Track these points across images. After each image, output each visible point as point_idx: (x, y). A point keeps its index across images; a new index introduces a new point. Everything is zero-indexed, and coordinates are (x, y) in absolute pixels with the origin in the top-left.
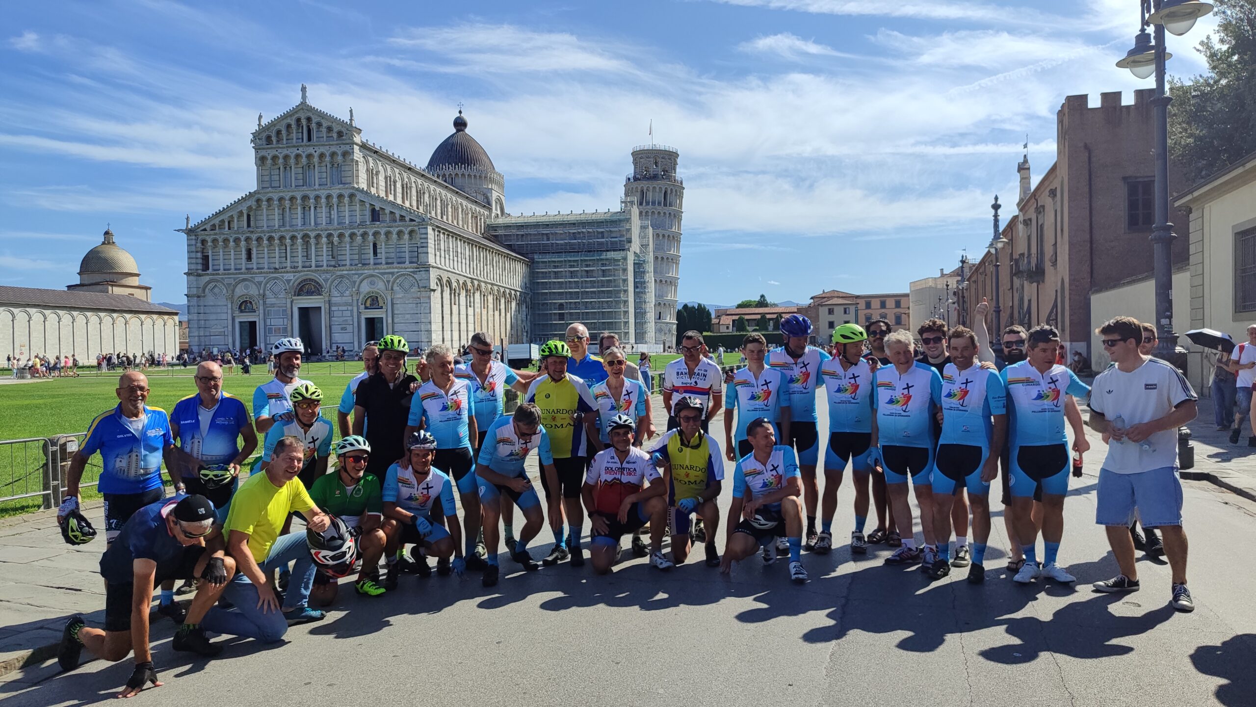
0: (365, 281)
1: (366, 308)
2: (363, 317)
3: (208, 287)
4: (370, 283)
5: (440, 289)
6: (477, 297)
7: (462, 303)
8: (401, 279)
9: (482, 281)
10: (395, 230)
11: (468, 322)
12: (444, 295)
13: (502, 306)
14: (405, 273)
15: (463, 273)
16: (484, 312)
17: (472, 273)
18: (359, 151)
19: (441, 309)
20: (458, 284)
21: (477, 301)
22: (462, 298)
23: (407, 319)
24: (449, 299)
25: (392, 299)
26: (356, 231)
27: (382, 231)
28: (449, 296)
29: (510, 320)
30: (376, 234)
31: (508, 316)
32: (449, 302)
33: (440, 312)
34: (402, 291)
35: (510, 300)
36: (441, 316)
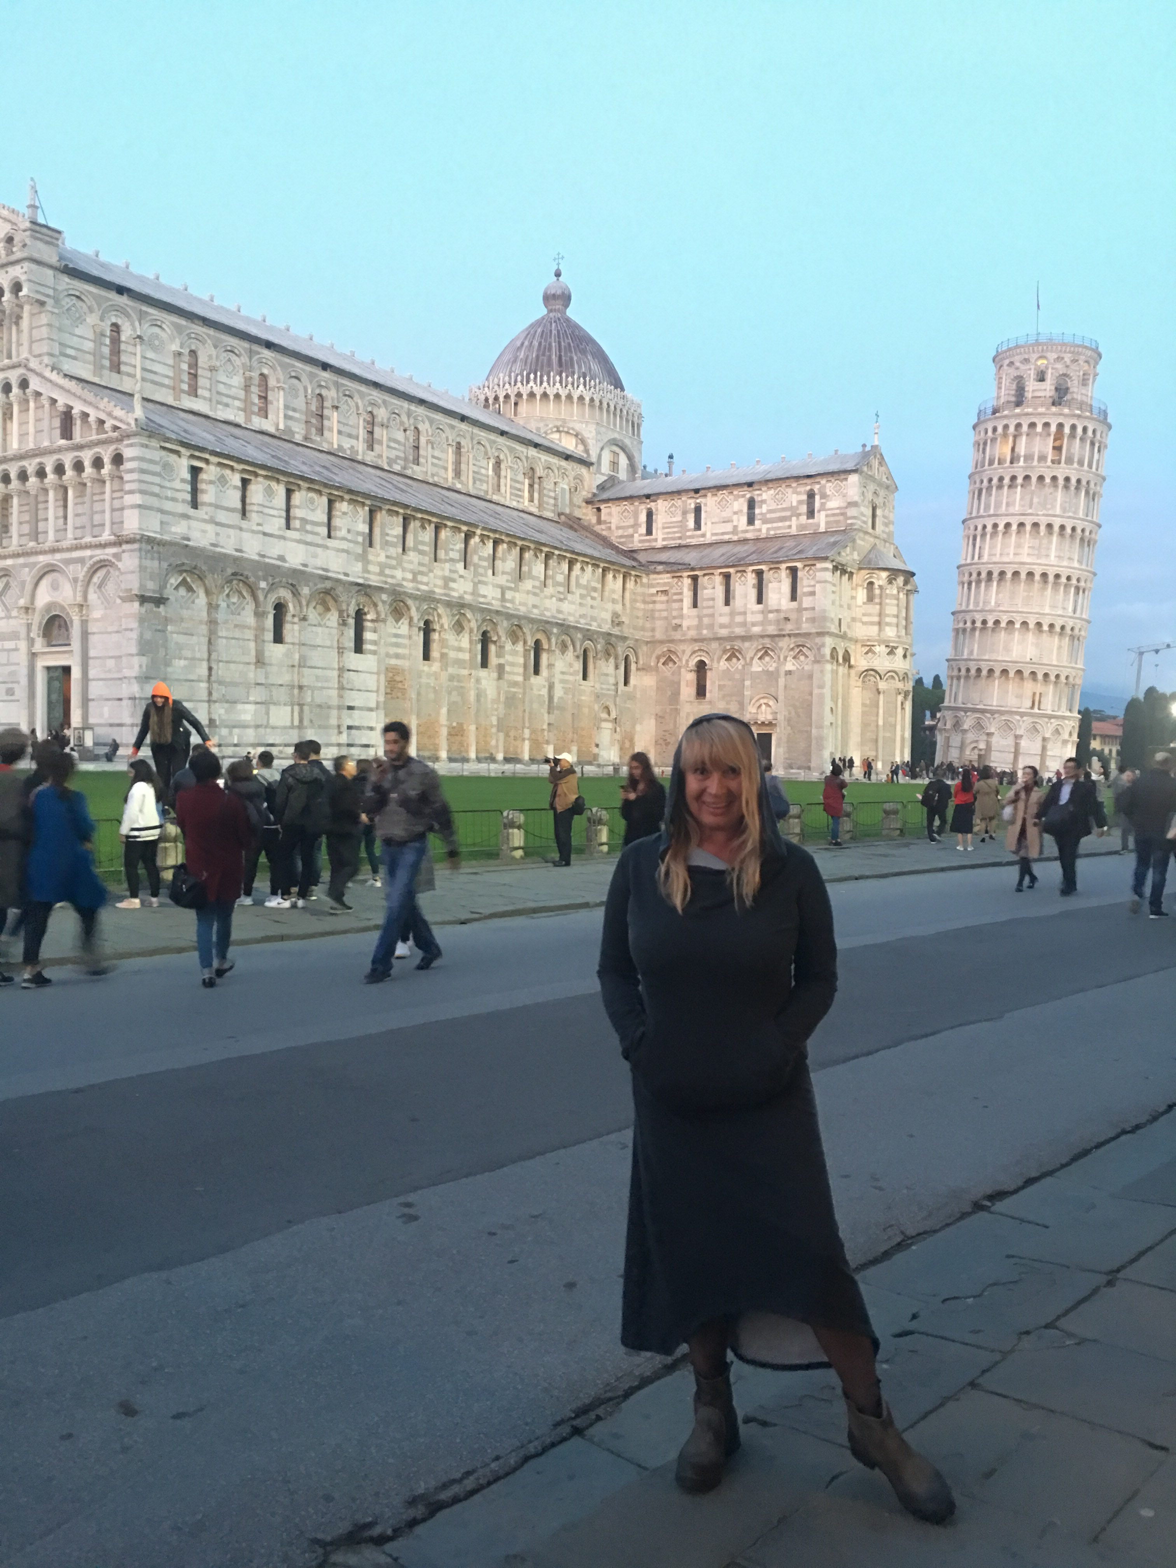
0: (45, 582)
1: (50, 645)
2: (41, 663)
4: (52, 585)
5: (202, 600)
6: (394, 631)
7: (319, 642)
8: (101, 574)
9: (411, 596)
10: (87, 457)
11: (346, 686)
12: (221, 616)
13: (508, 658)
14: (102, 557)
15: (321, 572)
16: (426, 668)
17: (375, 574)
18: (50, 281)
19: (205, 648)
20: (296, 594)
21: (394, 640)
22: (319, 630)
23: (109, 671)
24: (249, 628)
25: (84, 623)
26: (27, 465)
27: (68, 460)
28: (251, 620)
29: (544, 692)
30: (59, 469)
31: (538, 682)
32: (249, 634)
33: (198, 655)
34: (102, 603)
35: (546, 646)
36: (205, 665)
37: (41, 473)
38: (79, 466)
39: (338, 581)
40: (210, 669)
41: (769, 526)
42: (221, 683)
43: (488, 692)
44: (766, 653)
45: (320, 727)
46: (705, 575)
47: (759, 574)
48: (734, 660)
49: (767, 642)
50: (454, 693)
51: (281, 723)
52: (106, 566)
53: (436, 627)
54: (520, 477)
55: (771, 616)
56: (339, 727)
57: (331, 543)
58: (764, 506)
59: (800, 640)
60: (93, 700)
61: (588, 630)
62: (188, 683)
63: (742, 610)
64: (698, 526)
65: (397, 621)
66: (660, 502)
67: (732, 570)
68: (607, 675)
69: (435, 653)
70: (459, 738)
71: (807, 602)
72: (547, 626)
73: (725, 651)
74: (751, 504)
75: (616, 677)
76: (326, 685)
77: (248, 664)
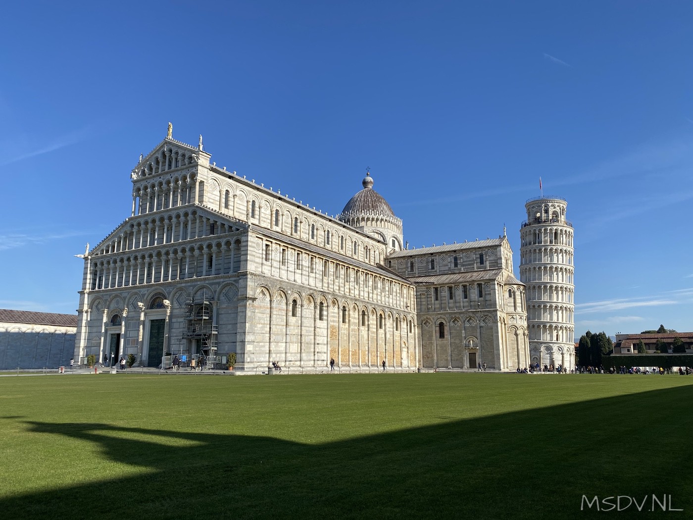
3: (95, 303)
5: (268, 299)
6: (333, 311)
7: (307, 316)
8: (227, 289)
9: (338, 296)
10: (223, 241)
11: (317, 334)
12: (274, 305)
13: (371, 322)
14: (228, 282)
15: (309, 286)
16: (343, 326)
17: (326, 287)
18: (206, 174)
19: (268, 319)
20: (300, 296)
21: (333, 314)
22: (308, 310)
23: (229, 330)
24: (284, 310)
25: (218, 309)
26: (194, 245)
27: (214, 243)
28: (285, 307)
29: (383, 336)
30: (209, 246)
31: (381, 331)
32: (284, 313)
33: (266, 322)
34: (227, 301)
35: (383, 317)
36: (268, 326)
37: (201, 248)
38: (219, 245)
39: (315, 290)
40: (270, 328)
41: (464, 267)
42: (274, 334)
43: (365, 336)
44: (470, 319)
45: (307, 352)
46: (441, 287)
47: (465, 286)
48: (456, 322)
49: (471, 315)
50: (353, 337)
51: (294, 351)
52: (229, 285)
53: (347, 309)
54: (363, 250)
55: (472, 303)
56: (314, 352)
57: (311, 275)
58: (461, 260)
59: (486, 314)
61: (397, 310)
62: (262, 335)
63: (459, 301)
64: (433, 268)
65: (334, 306)
66: (416, 258)
67: (453, 285)
68: (404, 328)
69: (347, 320)
70: (355, 356)
71: (488, 297)
72: (384, 308)
73: (452, 318)
74: (456, 259)
75: (407, 329)
76: (309, 334)
77: (283, 325)
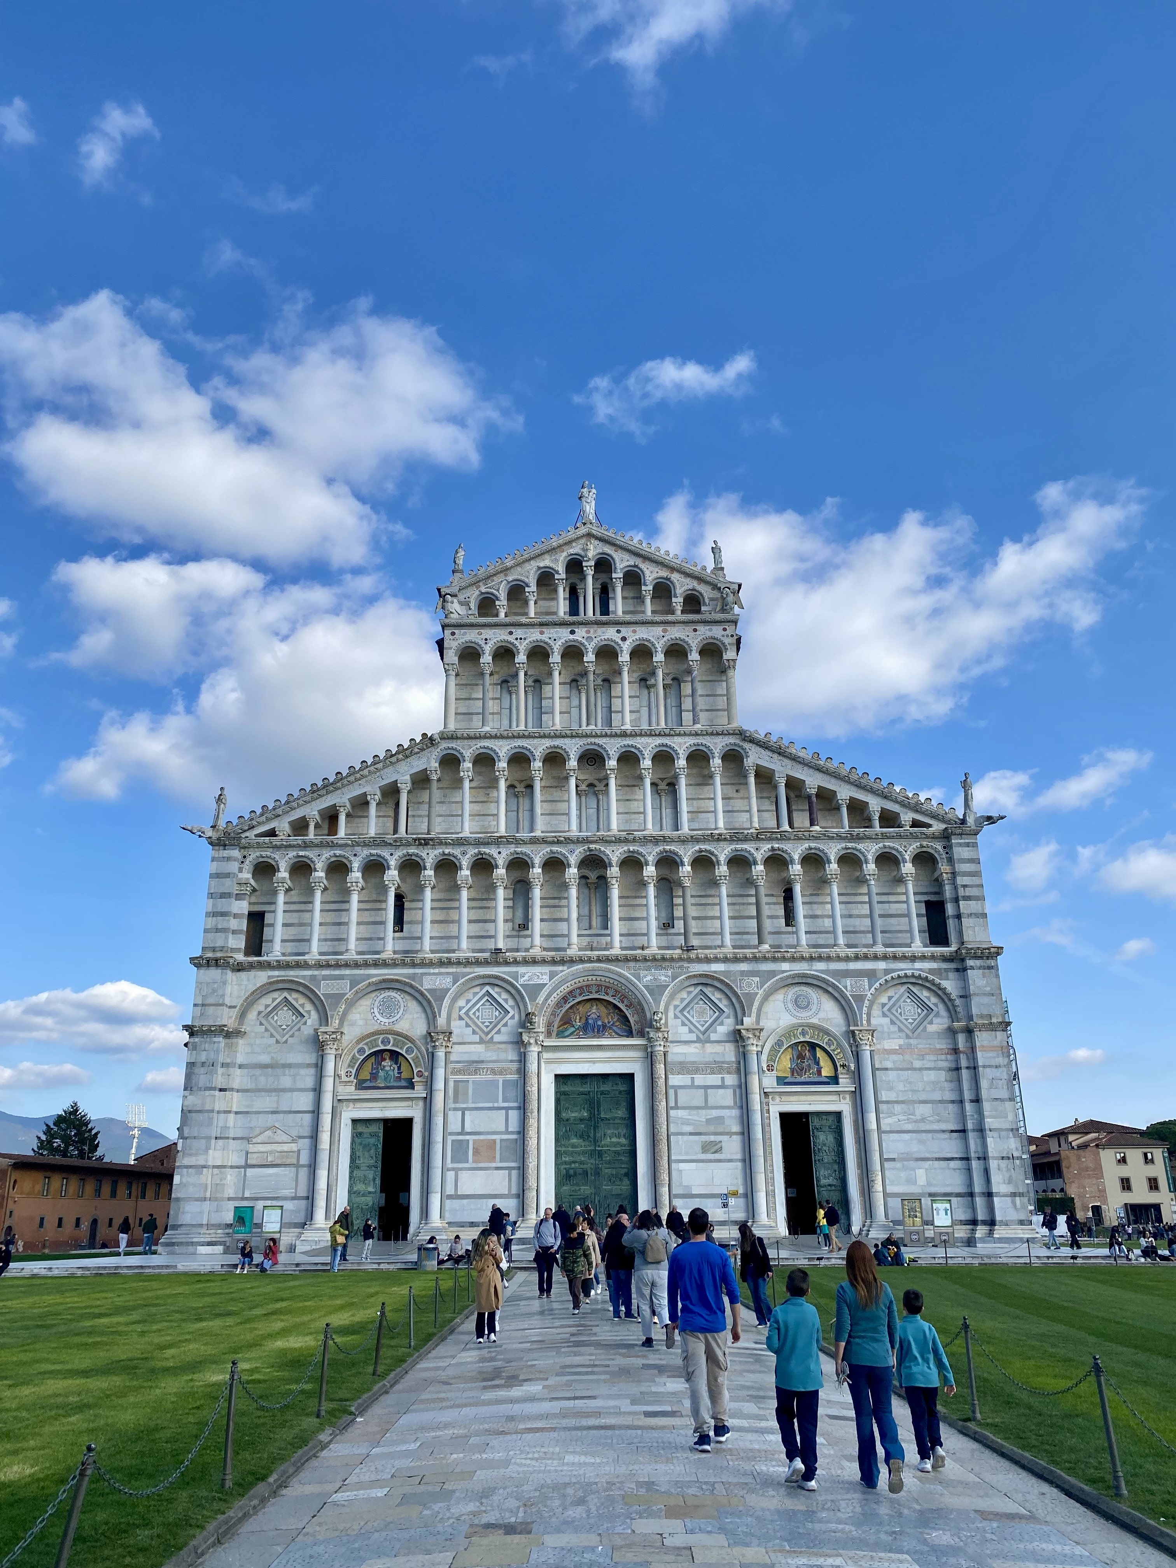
0: (779, 996)
2: (774, 1109)
3: (260, 1006)
4: (796, 1002)
8: (894, 993)
10: (870, 850)
14: (909, 973)
23: (923, 1120)
25: (871, 1054)
26: (749, 849)
27: (833, 850)
34: (900, 1030)
38: (850, 861)
52: (905, 983)
60: (893, 1160)
